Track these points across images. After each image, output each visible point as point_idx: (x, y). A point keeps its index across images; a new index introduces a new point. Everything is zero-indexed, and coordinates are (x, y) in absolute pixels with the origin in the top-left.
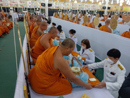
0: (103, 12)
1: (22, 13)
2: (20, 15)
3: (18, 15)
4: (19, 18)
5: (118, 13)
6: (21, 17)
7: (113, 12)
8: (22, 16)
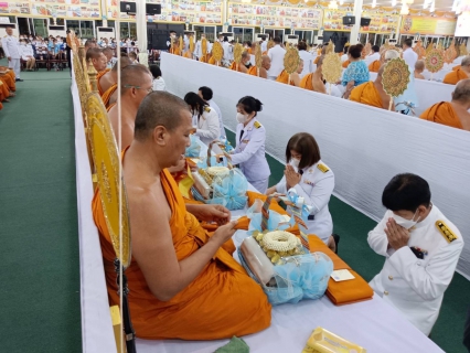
0: (344, 37)
1: (47, 39)
2: (38, 44)
3: (34, 47)
4: (37, 57)
5: (396, 38)
6: (44, 52)
7: (379, 36)
8: (46, 50)
